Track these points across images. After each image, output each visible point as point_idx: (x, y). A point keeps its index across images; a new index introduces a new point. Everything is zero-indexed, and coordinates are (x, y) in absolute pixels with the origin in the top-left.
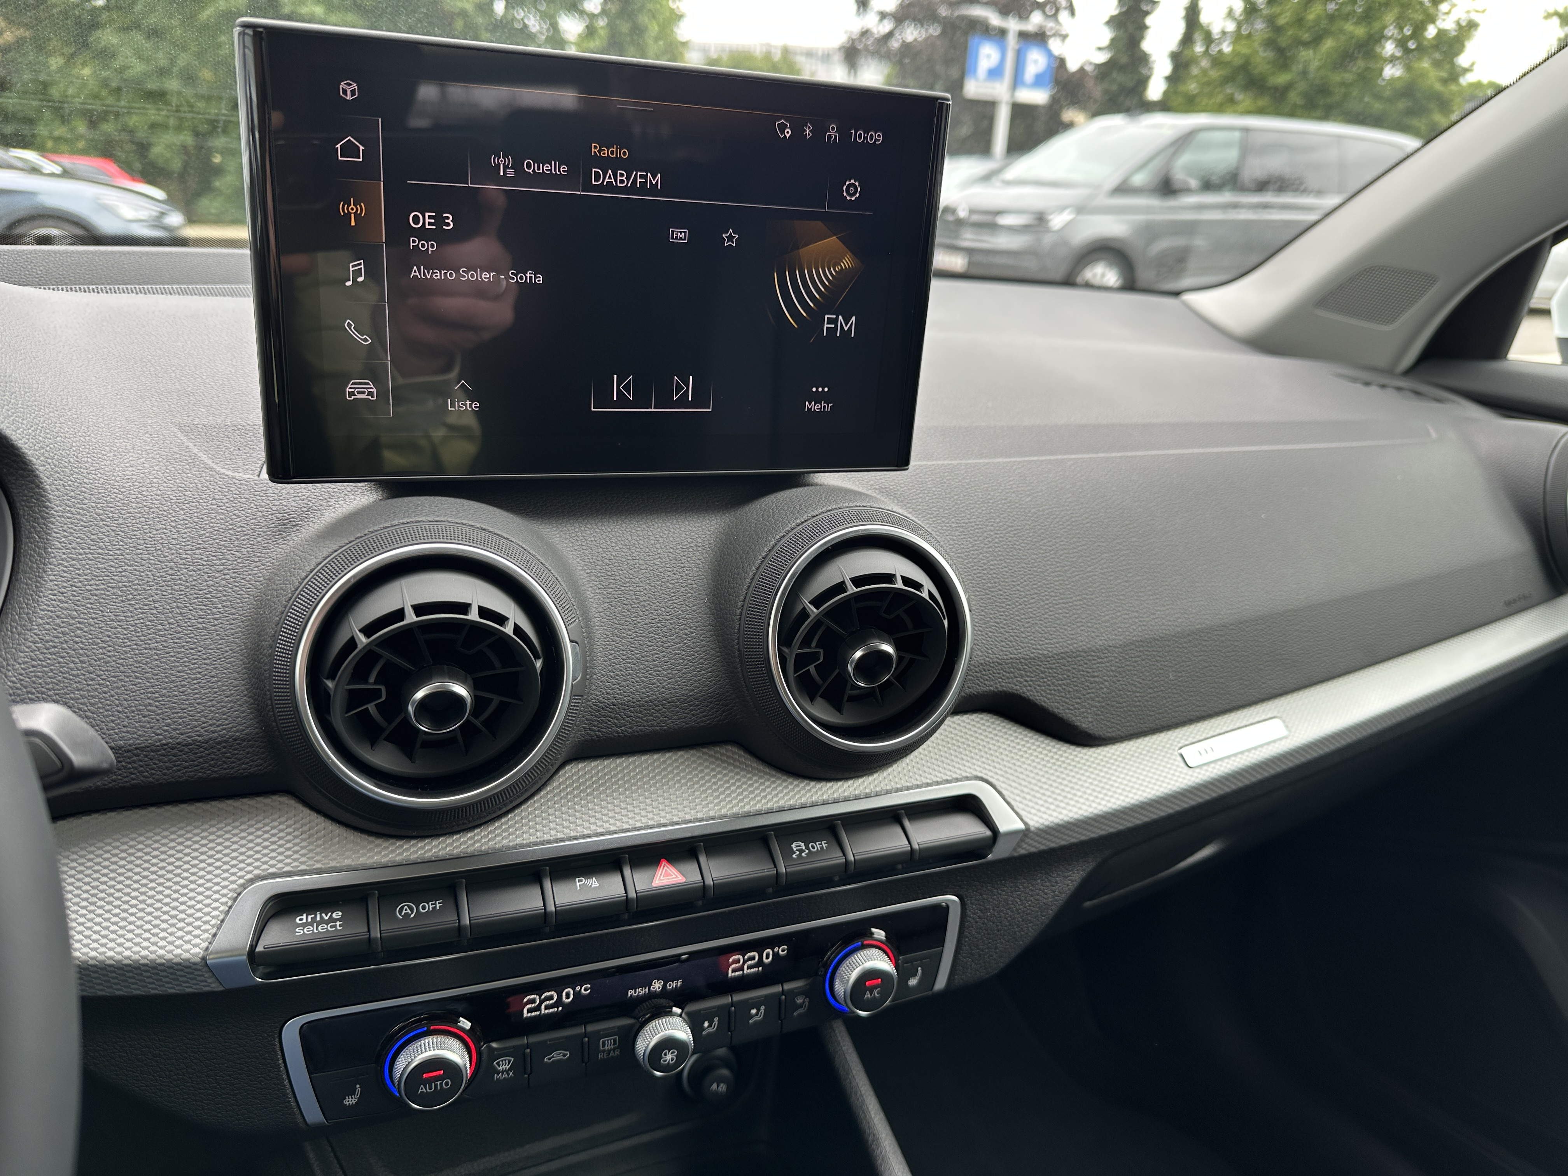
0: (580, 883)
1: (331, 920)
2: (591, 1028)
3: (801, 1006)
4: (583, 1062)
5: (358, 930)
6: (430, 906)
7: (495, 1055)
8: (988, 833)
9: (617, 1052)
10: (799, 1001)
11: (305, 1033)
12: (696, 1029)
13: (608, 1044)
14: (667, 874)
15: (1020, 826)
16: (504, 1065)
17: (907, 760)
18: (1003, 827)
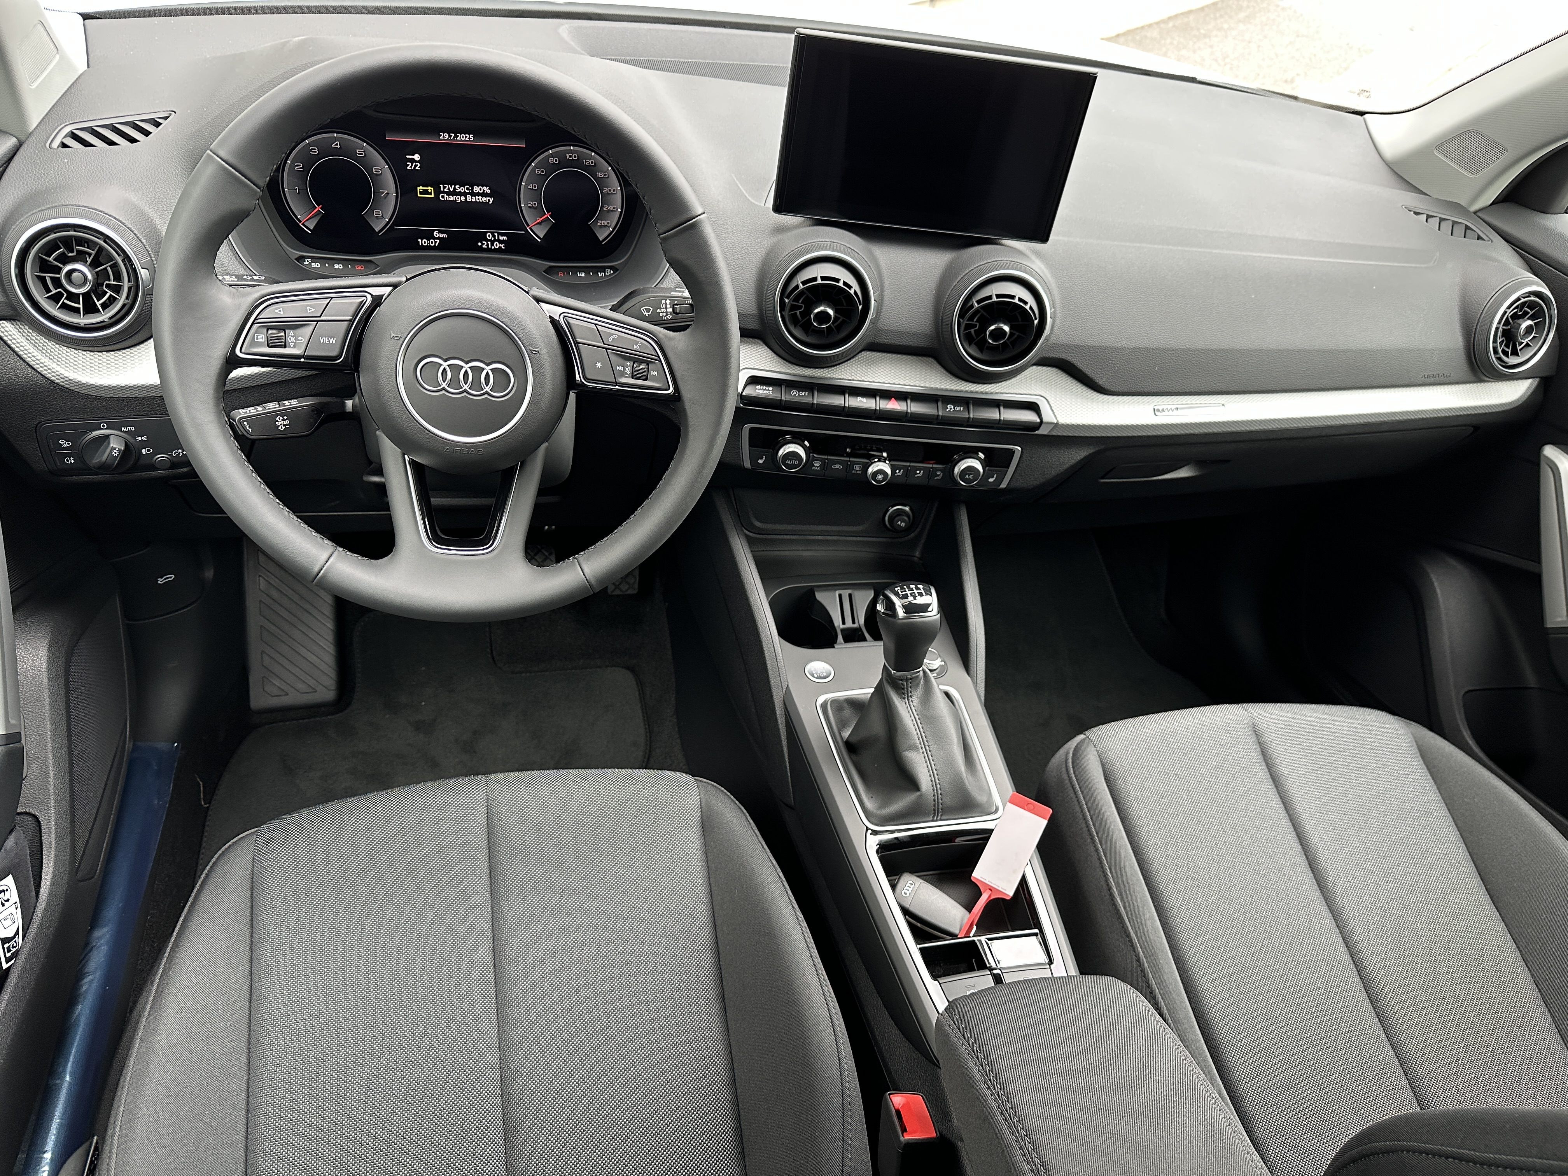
0: (859, 398)
1: (769, 390)
2: (851, 459)
5: (777, 396)
6: (803, 394)
7: (814, 459)
8: (1039, 420)
9: (860, 472)
11: (751, 430)
14: (893, 404)
15: (1055, 422)
18: (1045, 419)
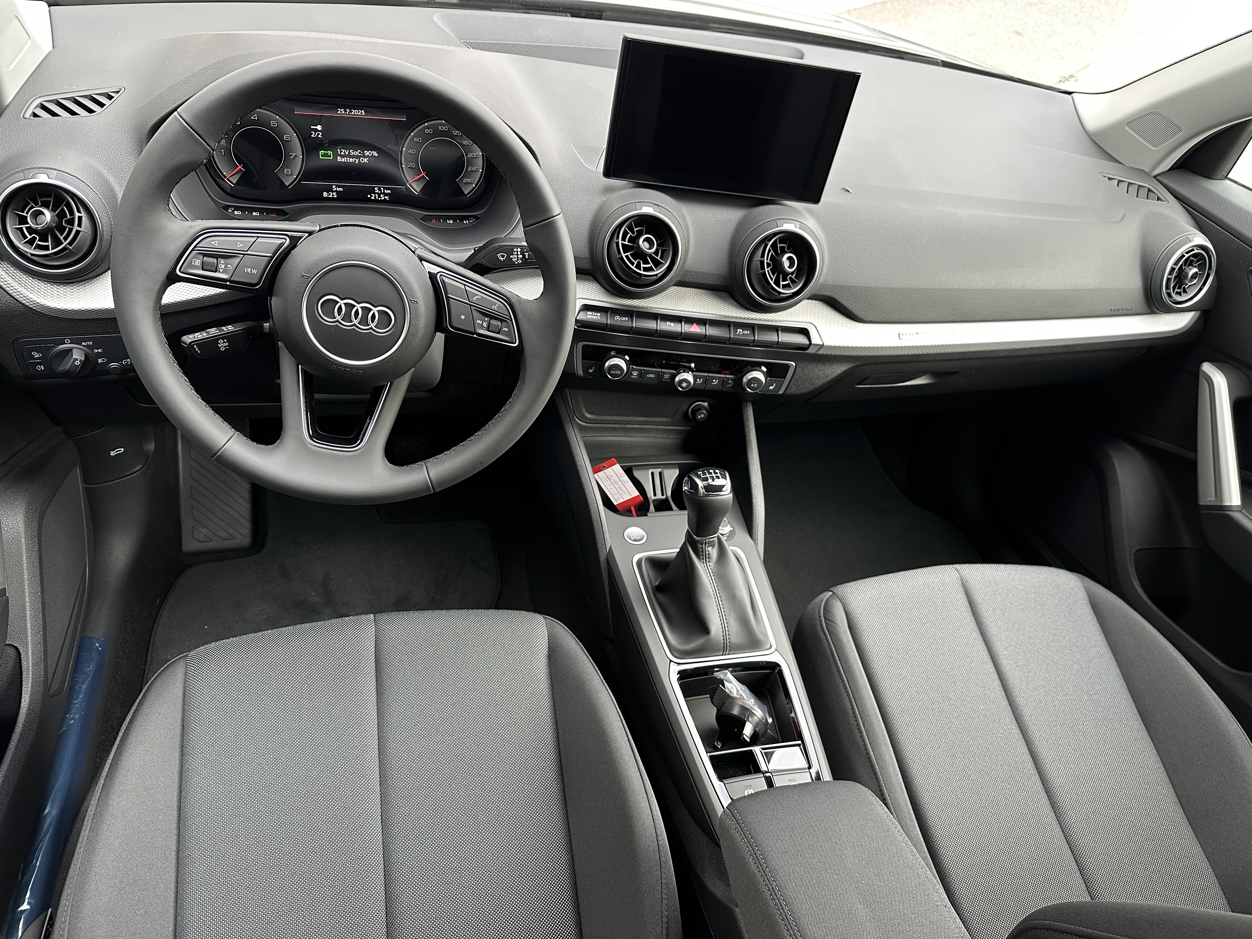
3: (730, 384)
4: (658, 380)
10: (730, 382)
12: (695, 380)
13: (667, 376)
16: (635, 373)
17: (786, 311)
